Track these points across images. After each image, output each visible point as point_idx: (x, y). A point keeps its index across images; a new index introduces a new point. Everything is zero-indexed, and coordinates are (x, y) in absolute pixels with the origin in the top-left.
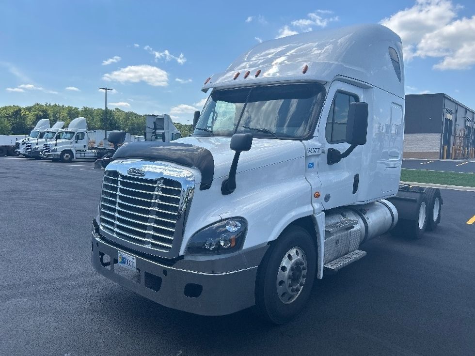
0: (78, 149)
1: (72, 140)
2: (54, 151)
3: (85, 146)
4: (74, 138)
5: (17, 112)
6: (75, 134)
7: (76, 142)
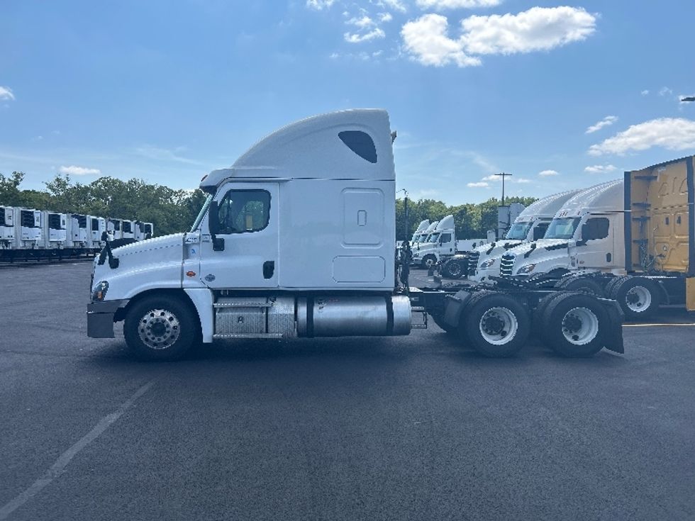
0: (443, 254)
1: (436, 243)
2: (416, 256)
3: (451, 250)
4: (438, 240)
5: (461, 212)
6: (440, 235)
7: (441, 245)
